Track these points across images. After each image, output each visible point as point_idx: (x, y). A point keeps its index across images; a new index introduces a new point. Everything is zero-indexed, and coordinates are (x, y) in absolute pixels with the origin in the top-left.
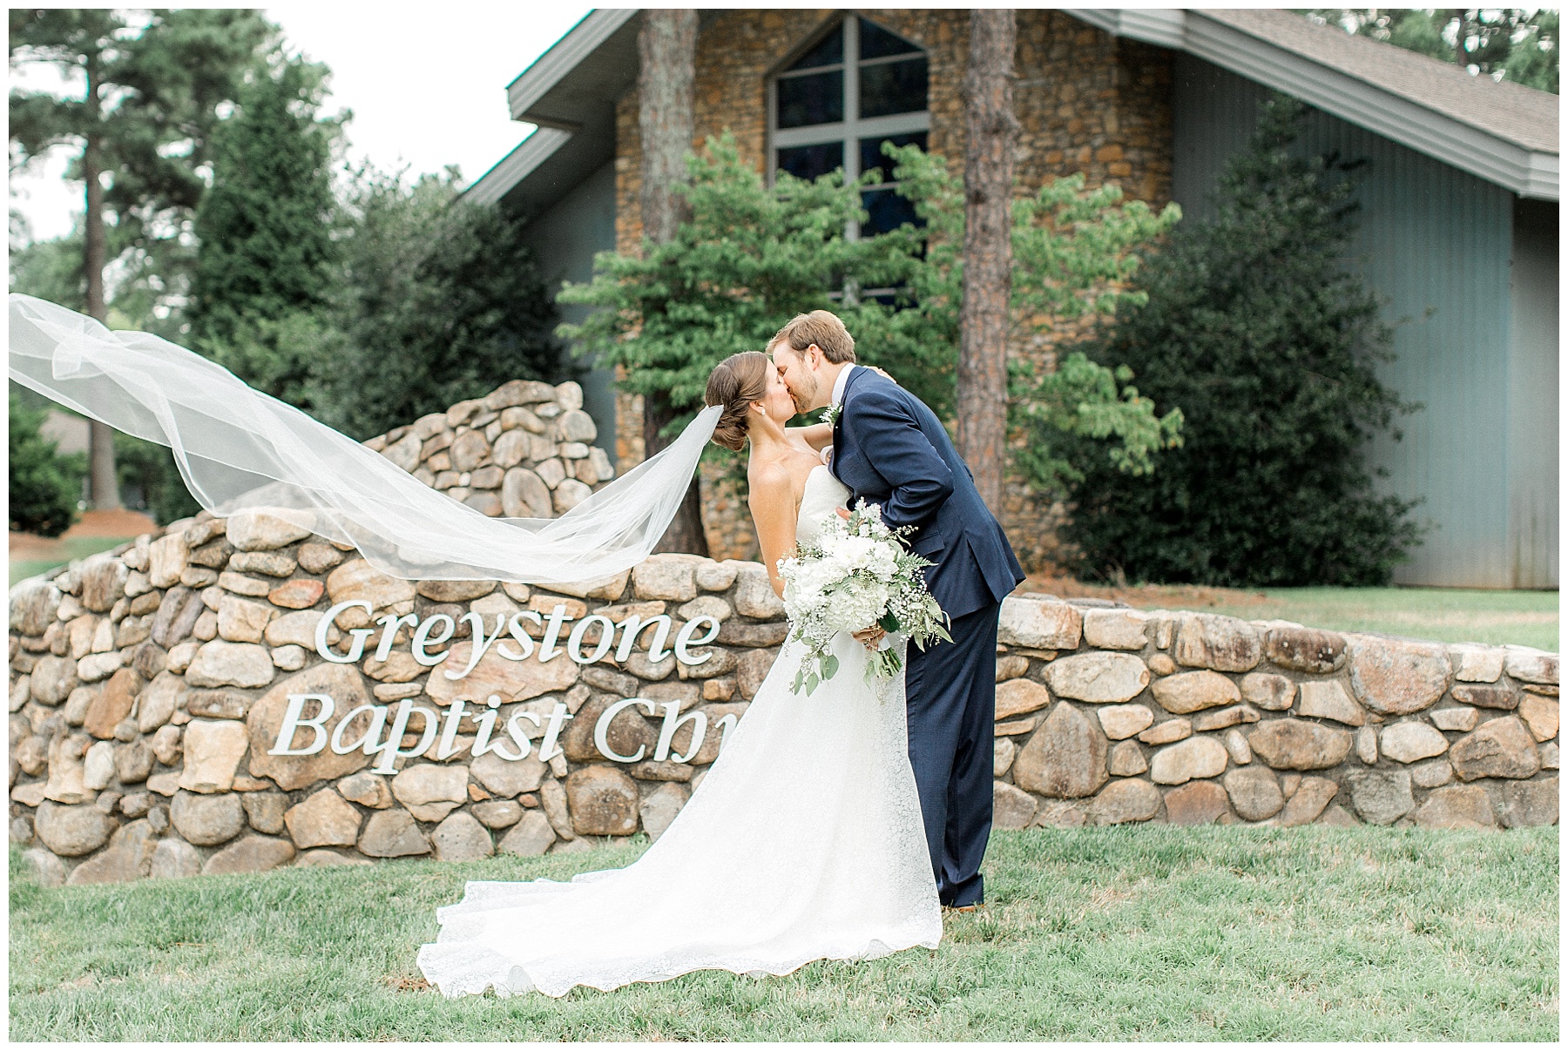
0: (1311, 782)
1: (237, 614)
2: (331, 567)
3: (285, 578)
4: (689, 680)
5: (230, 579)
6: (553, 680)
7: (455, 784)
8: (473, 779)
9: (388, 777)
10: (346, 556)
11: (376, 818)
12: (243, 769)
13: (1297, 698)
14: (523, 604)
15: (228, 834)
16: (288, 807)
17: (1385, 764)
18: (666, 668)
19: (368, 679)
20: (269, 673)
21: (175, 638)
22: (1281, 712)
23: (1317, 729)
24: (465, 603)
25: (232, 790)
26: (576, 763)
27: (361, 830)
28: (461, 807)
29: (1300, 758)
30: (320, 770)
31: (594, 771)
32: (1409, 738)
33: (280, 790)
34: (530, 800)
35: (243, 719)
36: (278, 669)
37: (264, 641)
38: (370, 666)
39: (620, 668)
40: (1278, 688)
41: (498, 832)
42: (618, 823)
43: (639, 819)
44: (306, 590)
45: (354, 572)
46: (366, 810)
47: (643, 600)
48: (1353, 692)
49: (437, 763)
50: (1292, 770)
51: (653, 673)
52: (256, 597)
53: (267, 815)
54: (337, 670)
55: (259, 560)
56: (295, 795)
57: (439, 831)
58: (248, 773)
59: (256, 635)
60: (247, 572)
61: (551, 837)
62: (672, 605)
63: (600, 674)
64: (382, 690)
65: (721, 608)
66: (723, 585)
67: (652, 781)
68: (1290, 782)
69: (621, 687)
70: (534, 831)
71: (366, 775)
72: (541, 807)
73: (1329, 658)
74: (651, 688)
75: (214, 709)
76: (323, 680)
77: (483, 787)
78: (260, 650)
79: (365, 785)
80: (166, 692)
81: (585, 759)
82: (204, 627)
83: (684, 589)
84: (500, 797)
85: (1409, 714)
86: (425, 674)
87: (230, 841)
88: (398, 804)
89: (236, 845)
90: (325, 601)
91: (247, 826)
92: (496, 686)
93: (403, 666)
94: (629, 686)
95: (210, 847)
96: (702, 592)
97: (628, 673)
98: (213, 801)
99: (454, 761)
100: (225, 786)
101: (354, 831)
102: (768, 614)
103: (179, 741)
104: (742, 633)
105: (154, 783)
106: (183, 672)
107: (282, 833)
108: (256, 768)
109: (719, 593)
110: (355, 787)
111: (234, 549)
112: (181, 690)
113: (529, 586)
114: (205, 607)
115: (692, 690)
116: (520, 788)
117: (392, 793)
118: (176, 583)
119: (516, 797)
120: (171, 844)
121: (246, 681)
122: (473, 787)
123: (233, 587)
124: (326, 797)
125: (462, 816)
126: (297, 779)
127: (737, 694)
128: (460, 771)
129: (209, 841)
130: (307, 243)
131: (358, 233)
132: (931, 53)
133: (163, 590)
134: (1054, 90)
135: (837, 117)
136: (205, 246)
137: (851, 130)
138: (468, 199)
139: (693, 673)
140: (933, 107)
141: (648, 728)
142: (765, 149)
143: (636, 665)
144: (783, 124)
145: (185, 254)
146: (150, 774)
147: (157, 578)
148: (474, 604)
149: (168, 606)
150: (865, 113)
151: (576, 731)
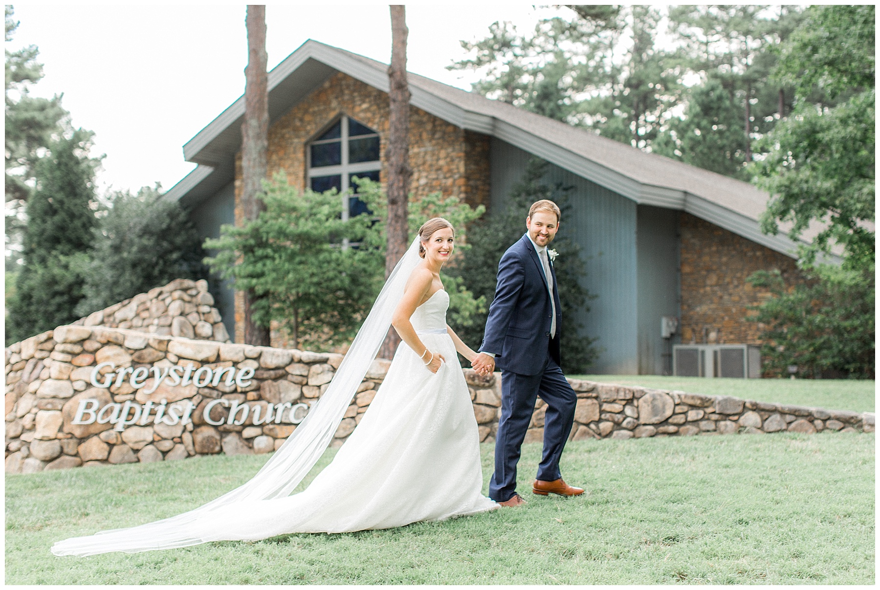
1: (59, 368)
2: (97, 350)
3: (78, 354)
4: (242, 393)
5: (54, 354)
6: (188, 392)
7: (148, 434)
8: (155, 432)
9: (121, 433)
10: (104, 345)
11: (115, 448)
12: (61, 430)
14: (175, 364)
15: (55, 455)
16: (79, 444)
18: (233, 388)
19: (112, 394)
21: (32, 379)
23: (483, 408)
24: (152, 363)
25: (56, 439)
26: (196, 426)
27: (109, 453)
28: (151, 443)
30: (92, 430)
31: (204, 429)
33: (76, 438)
34: (178, 440)
35: (61, 410)
36: (75, 390)
37: (69, 379)
38: (113, 389)
39: (214, 388)
41: (165, 453)
42: (214, 448)
43: (221, 448)
44: (88, 359)
45: (107, 351)
46: (111, 446)
47: (223, 361)
49: (140, 426)
51: (227, 390)
52: (67, 362)
53: (70, 448)
54: (98, 390)
55: (67, 347)
56: (82, 440)
57: (141, 453)
58: (62, 432)
59: (66, 377)
60: (63, 352)
61: (186, 454)
62: (235, 364)
63: (206, 390)
64: (117, 398)
65: (255, 364)
66: (255, 356)
67: (227, 432)
69: (214, 396)
70: (180, 452)
71: (111, 431)
72: (181, 443)
74: (226, 396)
75: (49, 406)
76: (94, 394)
77: (158, 435)
78: (68, 383)
79: (111, 435)
80: (28, 401)
81: (199, 424)
82: (44, 374)
83: (239, 357)
84: (165, 439)
86: (135, 392)
87: (55, 459)
88: (123, 443)
89: (58, 460)
90: (94, 363)
91: (62, 453)
92: (164, 395)
93: (126, 388)
94: (218, 395)
95: (47, 461)
96: (247, 358)
97: (217, 390)
98: (48, 443)
99: (146, 426)
100: (53, 436)
101: (106, 453)
102: (273, 366)
103: (34, 420)
104: (263, 374)
105: (23, 437)
106: (35, 393)
107: (76, 455)
108: (66, 429)
109: (255, 359)
110: (107, 436)
111: (57, 343)
112: (35, 400)
113: (177, 355)
114: (44, 367)
115: (242, 397)
116: (174, 435)
117: (122, 438)
118: (33, 357)
119: (172, 439)
120: (30, 461)
121: (62, 395)
122: (155, 436)
123: (56, 358)
124: (95, 439)
125: (151, 447)
126: (83, 433)
127: (260, 398)
128: (149, 429)
129: (48, 459)
130: (84, 219)
131: (110, 214)
132: (381, 135)
133: (27, 360)
134: (436, 153)
135: (338, 163)
136: (33, 220)
137: (345, 169)
138: (164, 199)
139: (243, 390)
140: (382, 158)
141: (225, 412)
142: (305, 177)
143: (221, 388)
144: (314, 165)
145: (20, 224)
146: (22, 433)
147: (24, 356)
148: (155, 364)
149: (29, 366)
150: (352, 161)
151: (197, 413)
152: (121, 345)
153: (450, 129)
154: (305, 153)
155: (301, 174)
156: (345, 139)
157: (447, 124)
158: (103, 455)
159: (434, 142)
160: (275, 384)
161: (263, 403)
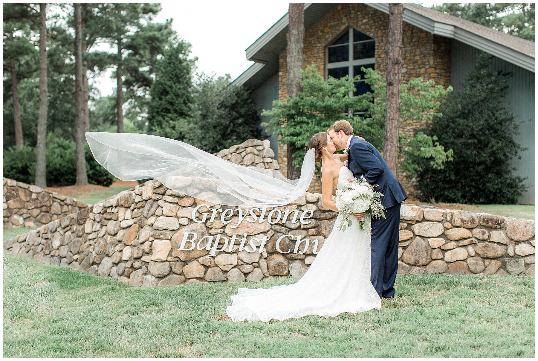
0: (493, 262)
1: (168, 208)
3: (183, 197)
4: (304, 229)
5: (166, 198)
6: (263, 228)
7: (233, 260)
8: (239, 258)
9: (213, 257)
10: (201, 191)
11: (210, 269)
12: (170, 254)
13: (489, 236)
15: (165, 274)
16: (184, 266)
17: (516, 256)
18: (297, 225)
19: (208, 228)
20: (178, 226)
21: (150, 215)
22: (484, 240)
23: (495, 246)
25: (167, 261)
26: (270, 254)
27: (205, 273)
28: (235, 267)
29: (490, 254)
30: (193, 255)
31: (275, 256)
32: (524, 249)
33: (181, 261)
34: (256, 265)
35: (170, 240)
36: (181, 225)
37: (176, 216)
38: (208, 224)
39: (283, 225)
40: (483, 233)
41: (246, 274)
42: (282, 272)
43: (289, 271)
44: (190, 201)
46: (207, 267)
48: (506, 234)
49: (228, 253)
50: (488, 258)
51: (293, 227)
52: (174, 203)
53: (177, 268)
54: (198, 225)
56: (185, 262)
57: (228, 274)
58: (171, 256)
59: (174, 214)
60: (172, 195)
61: (262, 276)
62: (299, 206)
63: (277, 227)
64: (211, 231)
65: (314, 208)
66: (314, 200)
67: (293, 259)
68: (487, 262)
69: (283, 231)
70: (257, 274)
71: (207, 257)
72: (259, 267)
73: (499, 224)
74: (292, 231)
75: (162, 236)
76: (194, 228)
77: (242, 261)
78: (175, 219)
79: (206, 260)
80: (147, 231)
81: (272, 253)
82: (158, 212)
83: (303, 202)
84: (247, 264)
85: (524, 241)
86: (225, 226)
87: (166, 276)
88: (216, 266)
89: (168, 277)
90: (195, 204)
91: (171, 271)
92: (246, 230)
93: (218, 224)
94: (286, 231)
96: (308, 202)
97: (285, 227)
98: (161, 264)
99: (233, 253)
100: (165, 259)
101: (203, 273)
103: (151, 246)
104: (320, 215)
105: (143, 259)
106: (152, 225)
107: (182, 274)
108: (174, 254)
109: (313, 203)
110: (204, 260)
112: (152, 231)
114: (159, 206)
115: (305, 232)
116: (253, 261)
117: (214, 262)
118: (150, 199)
119: (252, 264)
120: (149, 277)
121: (171, 228)
122: (239, 261)
123: (167, 200)
124: (195, 263)
125: (236, 269)
126: (186, 258)
127: (319, 234)
128: (235, 256)
129: (160, 276)
132: (376, 40)
133: (146, 201)
134: (414, 51)
135: (347, 59)
136: (153, 98)
137: (351, 63)
138: (233, 85)
139: (305, 227)
140: (376, 56)
141: (291, 243)
142: (324, 69)
143: (288, 224)
144: (330, 62)
145: (147, 101)
146: (142, 256)
147: (144, 197)
149: (147, 206)
150: (355, 58)
151: (270, 244)
152: (213, 191)
153: (424, 35)
154: (324, 53)
155: (322, 67)
156: (351, 43)
157: (421, 31)
158: (201, 275)
159: (412, 44)
160: (329, 223)
161: (321, 237)
